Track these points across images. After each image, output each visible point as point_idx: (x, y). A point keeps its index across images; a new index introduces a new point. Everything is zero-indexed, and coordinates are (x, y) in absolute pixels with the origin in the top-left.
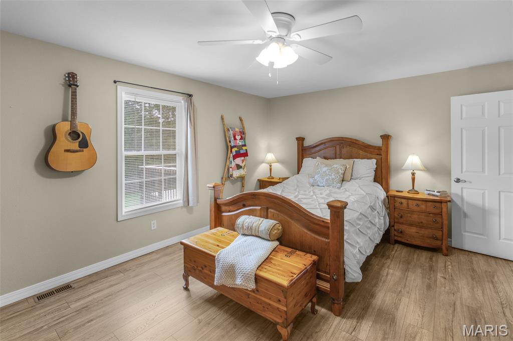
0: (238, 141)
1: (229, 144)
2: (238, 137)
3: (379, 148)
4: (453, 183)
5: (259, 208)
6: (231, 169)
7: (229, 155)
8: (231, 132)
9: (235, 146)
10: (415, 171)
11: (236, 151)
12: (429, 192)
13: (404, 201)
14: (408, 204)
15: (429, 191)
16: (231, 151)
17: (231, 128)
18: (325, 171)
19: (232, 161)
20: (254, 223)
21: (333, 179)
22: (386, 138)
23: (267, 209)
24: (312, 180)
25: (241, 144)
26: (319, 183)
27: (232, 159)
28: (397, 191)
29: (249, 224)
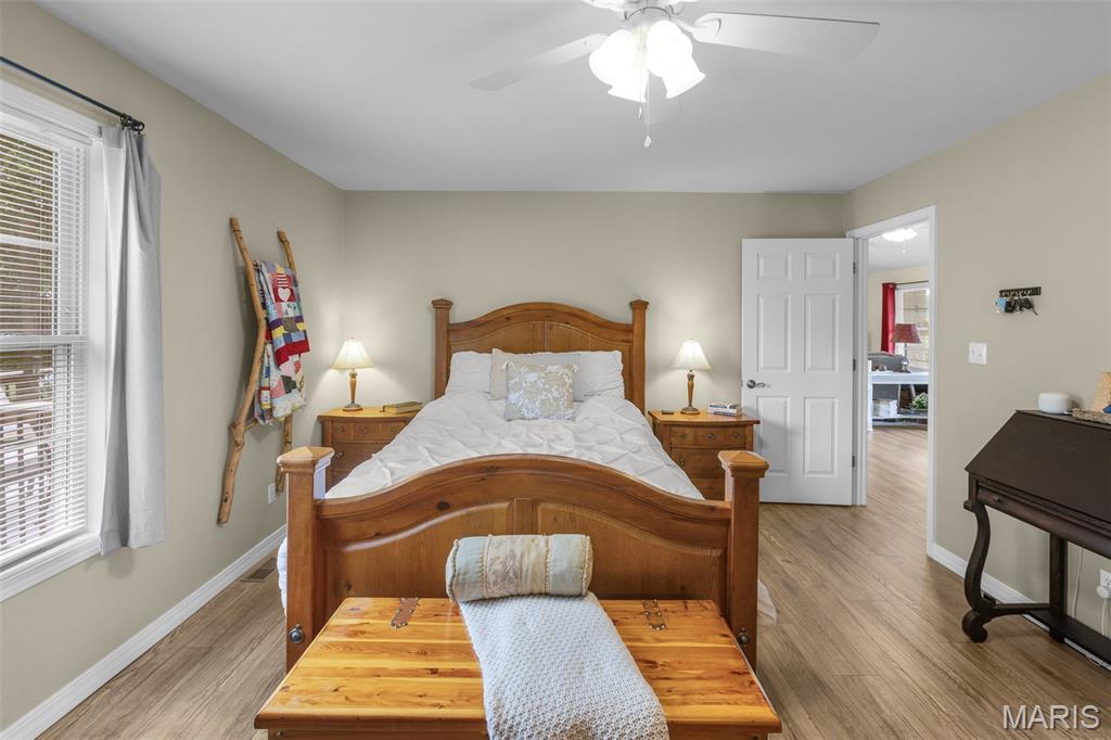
0: (284, 306)
1: (261, 314)
2: (284, 294)
3: (628, 329)
4: (745, 389)
5: (505, 505)
6: (265, 394)
7: (260, 349)
8: (267, 276)
9: (278, 323)
10: (694, 373)
11: (284, 335)
12: (715, 409)
13: (688, 431)
14: (695, 436)
15: (716, 406)
16: (269, 337)
17: (264, 262)
18: (535, 382)
19: (273, 368)
20: (522, 556)
21: (555, 399)
22: (640, 307)
23: (535, 503)
24: (500, 406)
25: (291, 314)
26: (524, 411)
27: (271, 361)
28: (664, 413)
29: (504, 563)
